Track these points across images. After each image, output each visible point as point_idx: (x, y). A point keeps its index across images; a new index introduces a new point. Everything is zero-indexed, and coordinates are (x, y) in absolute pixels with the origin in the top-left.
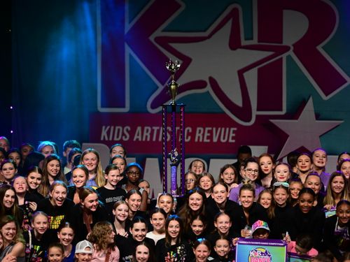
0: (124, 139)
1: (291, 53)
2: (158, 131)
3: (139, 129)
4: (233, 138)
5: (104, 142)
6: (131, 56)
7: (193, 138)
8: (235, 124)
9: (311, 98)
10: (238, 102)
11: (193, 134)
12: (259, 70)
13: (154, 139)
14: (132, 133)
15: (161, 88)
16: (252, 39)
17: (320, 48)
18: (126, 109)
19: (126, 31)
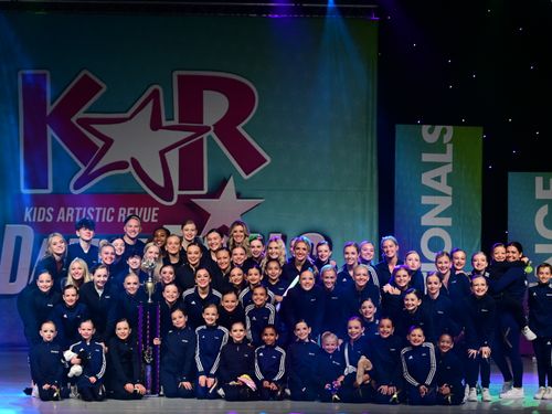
0: (48, 220)
1: (211, 133)
2: (81, 212)
3: (62, 209)
4: (156, 218)
5: (27, 223)
6: (53, 138)
7: (116, 218)
8: (157, 204)
9: (232, 178)
10: (160, 182)
11: (115, 215)
12: (180, 150)
13: (78, 220)
14: (55, 214)
15: (83, 169)
16: (173, 119)
17: (239, 128)
18: (49, 191)
19: (48, 113)
